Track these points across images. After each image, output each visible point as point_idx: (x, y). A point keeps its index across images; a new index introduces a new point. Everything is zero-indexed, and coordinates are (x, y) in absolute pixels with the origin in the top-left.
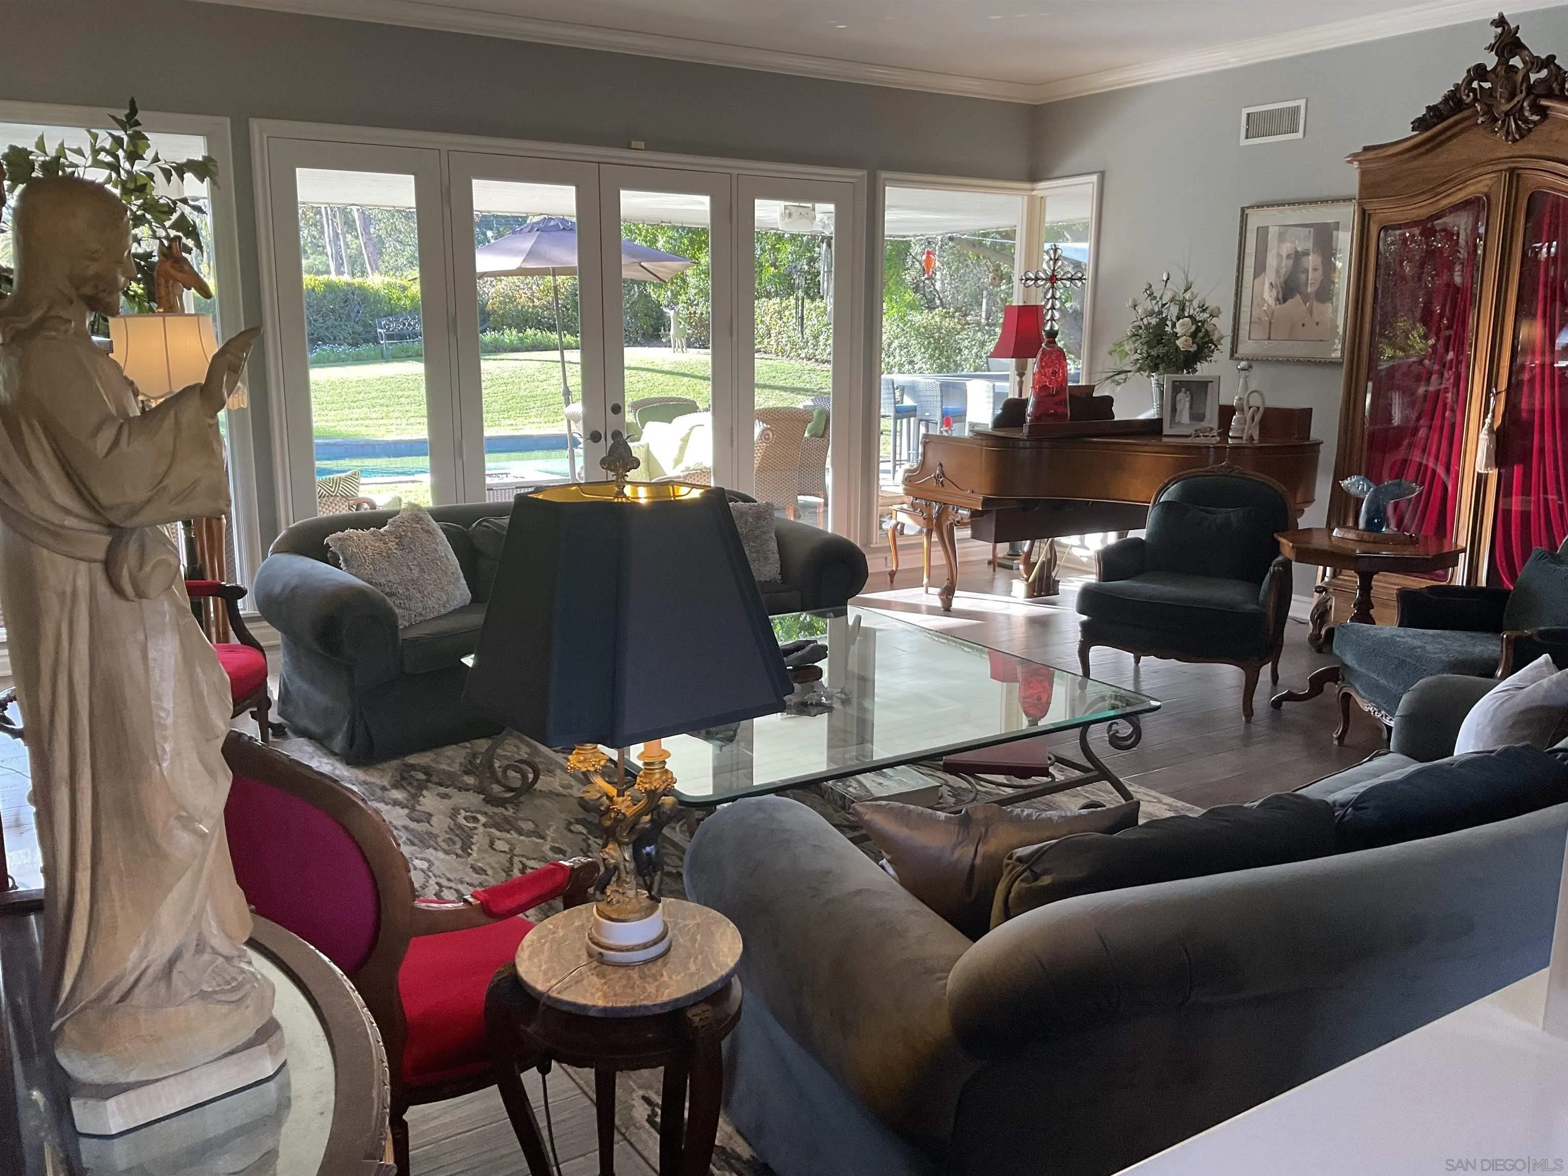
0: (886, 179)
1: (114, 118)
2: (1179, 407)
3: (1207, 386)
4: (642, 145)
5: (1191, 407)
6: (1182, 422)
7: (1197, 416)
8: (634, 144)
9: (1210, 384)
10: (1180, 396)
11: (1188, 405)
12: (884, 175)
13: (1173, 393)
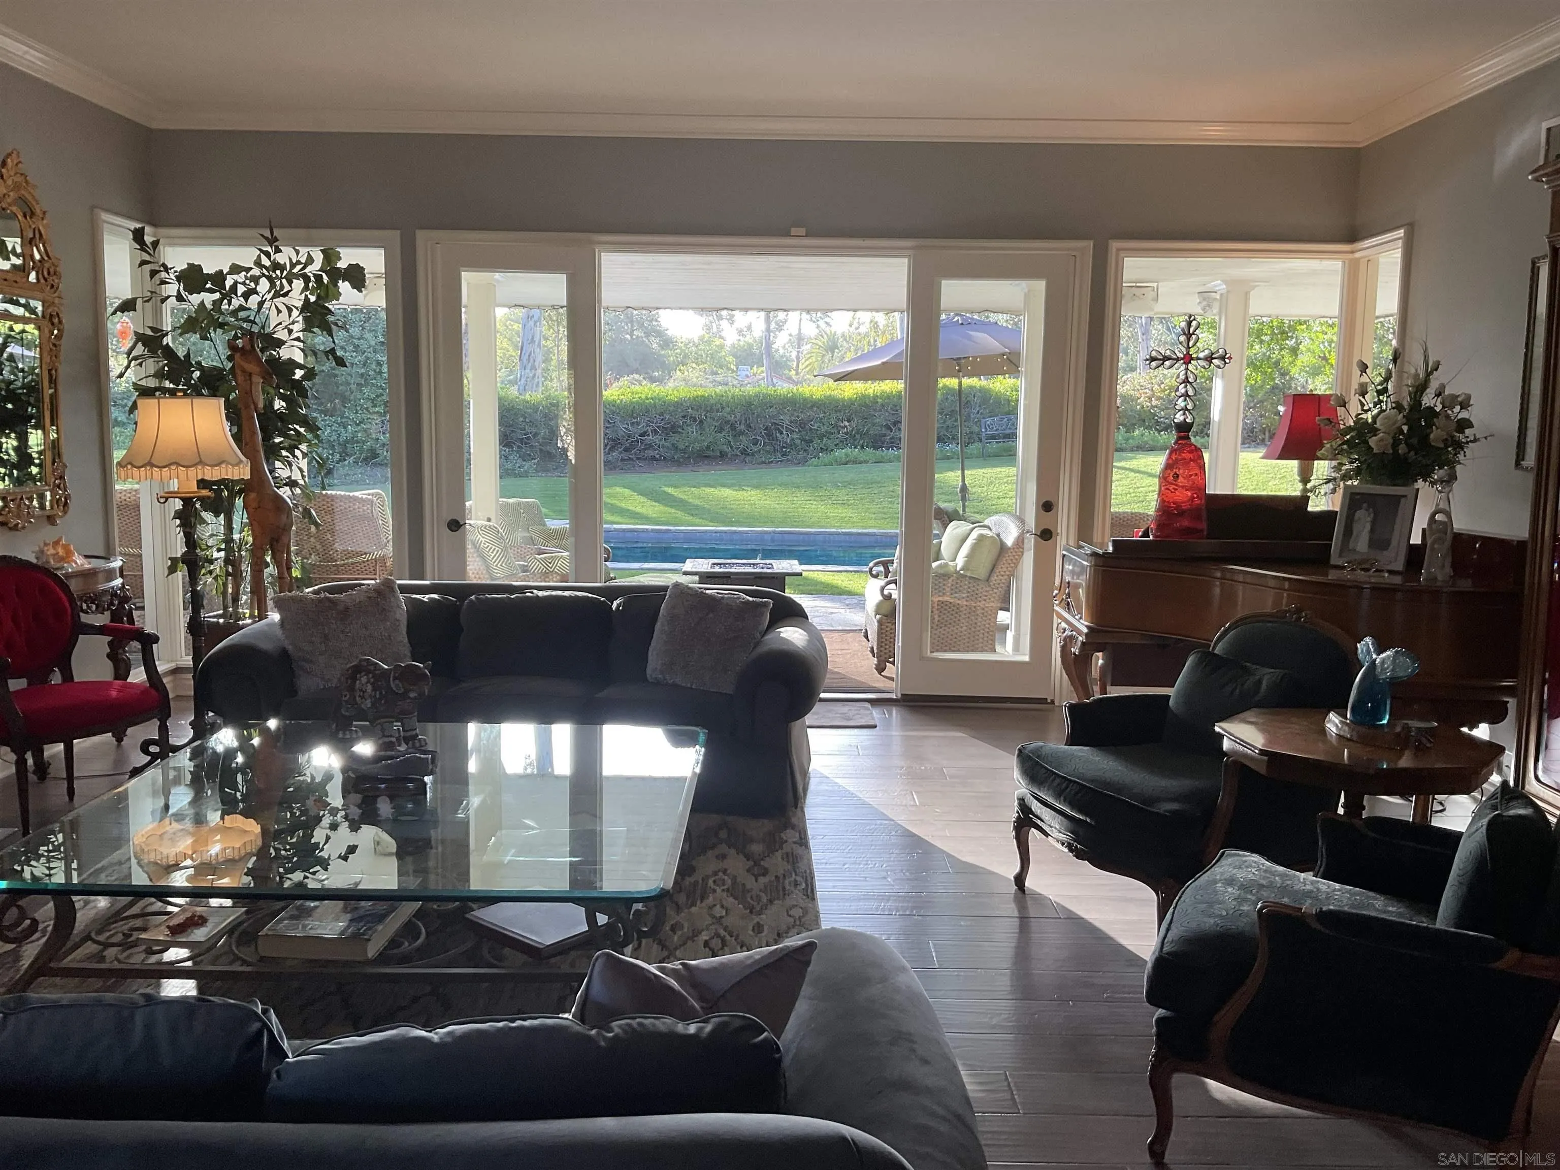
0: (1118, 250)
1: (262, 235)
2: (1356, 528)
3: (1399, 502)
4: (802, 231)
5: (1372, 531)
6: (1358, 549)
7: (1379, 543)
8: (794, 231)
9: (1403, 500)
10: (1360, 514)
11: (1368, 527)
12: (1114, 245)
13: (1349, 508)
